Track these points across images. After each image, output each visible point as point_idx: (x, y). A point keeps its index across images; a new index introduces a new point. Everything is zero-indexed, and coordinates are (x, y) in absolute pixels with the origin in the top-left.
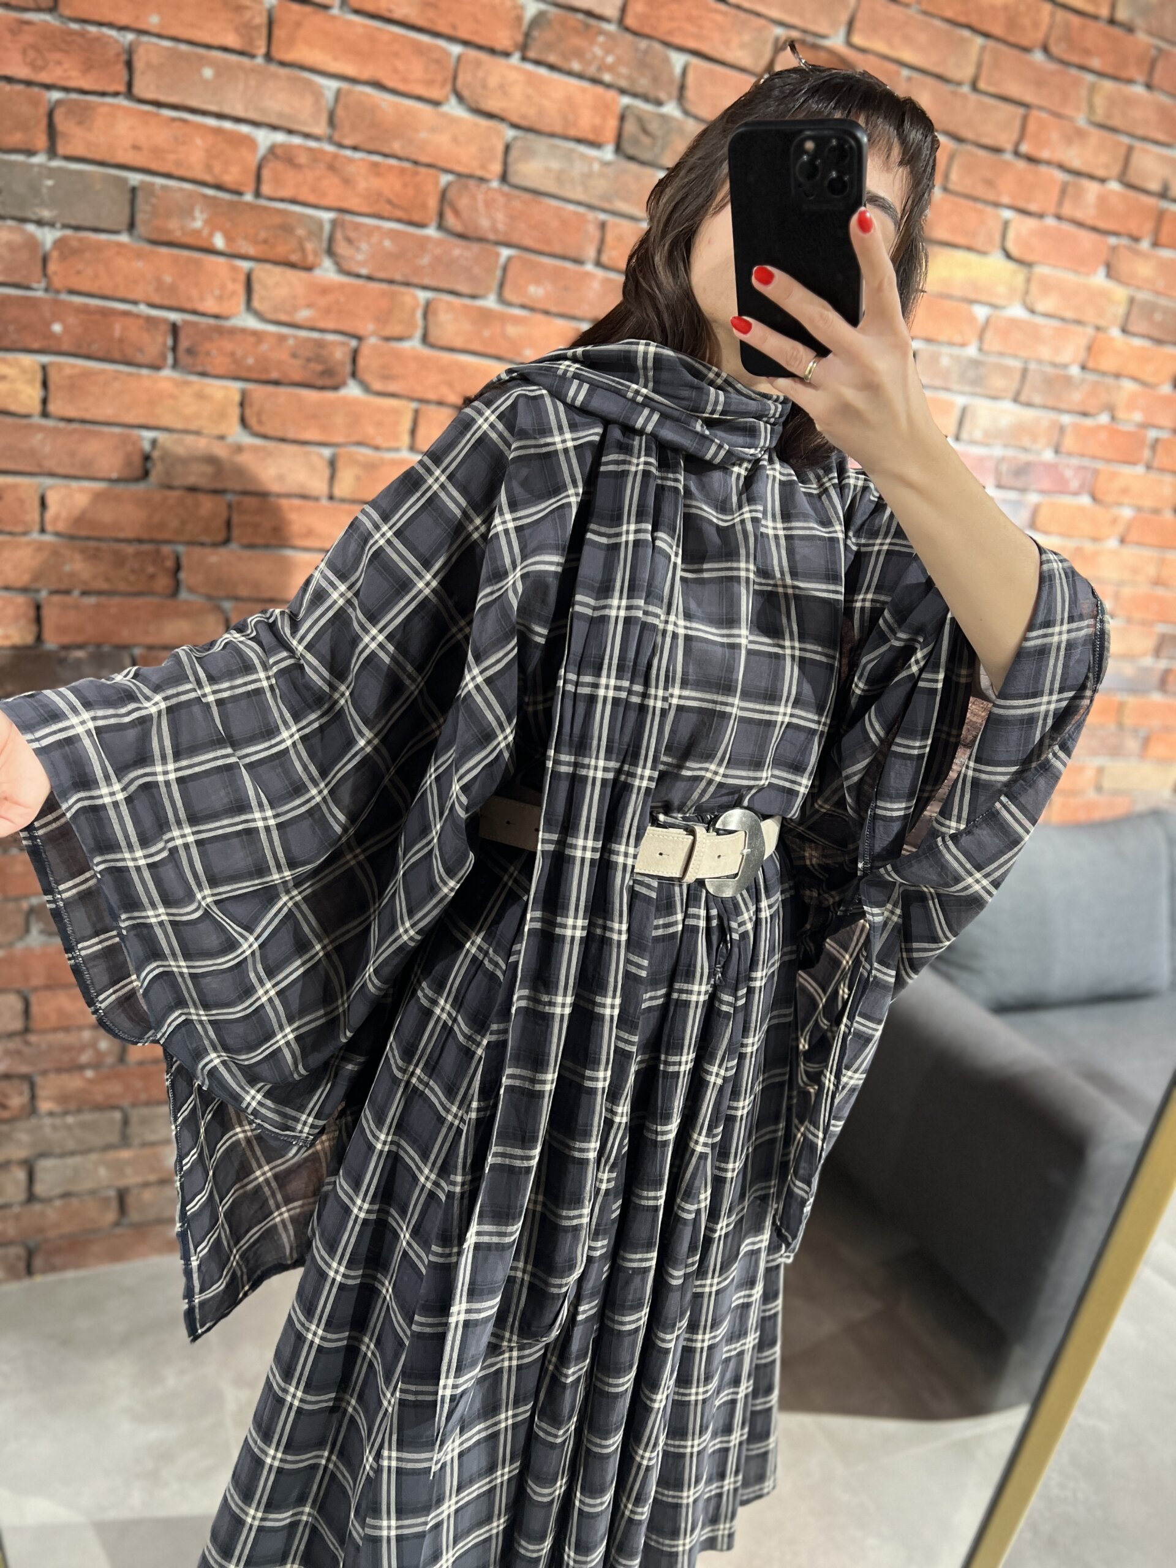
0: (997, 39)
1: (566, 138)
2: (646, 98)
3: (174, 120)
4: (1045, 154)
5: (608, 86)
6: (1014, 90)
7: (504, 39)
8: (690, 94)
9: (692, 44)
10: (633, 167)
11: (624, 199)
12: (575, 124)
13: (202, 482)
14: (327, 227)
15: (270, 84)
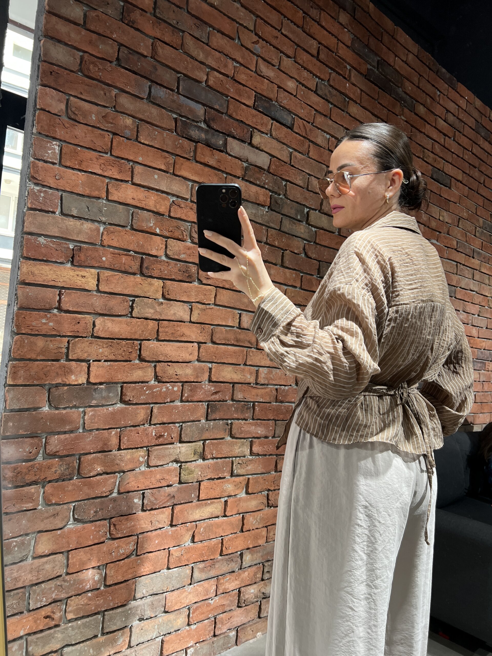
1: (256, 203)
2: (276, 193)
3: (145, 191)
5: (266, 189)
7: (239, 173)
8: (288, 193)
9: (287, 178)
10: (274, 213)
11: (273, 223)
12: (259, 199)
13: (149, 315)
14: (189, 227)
15: (174, 181)
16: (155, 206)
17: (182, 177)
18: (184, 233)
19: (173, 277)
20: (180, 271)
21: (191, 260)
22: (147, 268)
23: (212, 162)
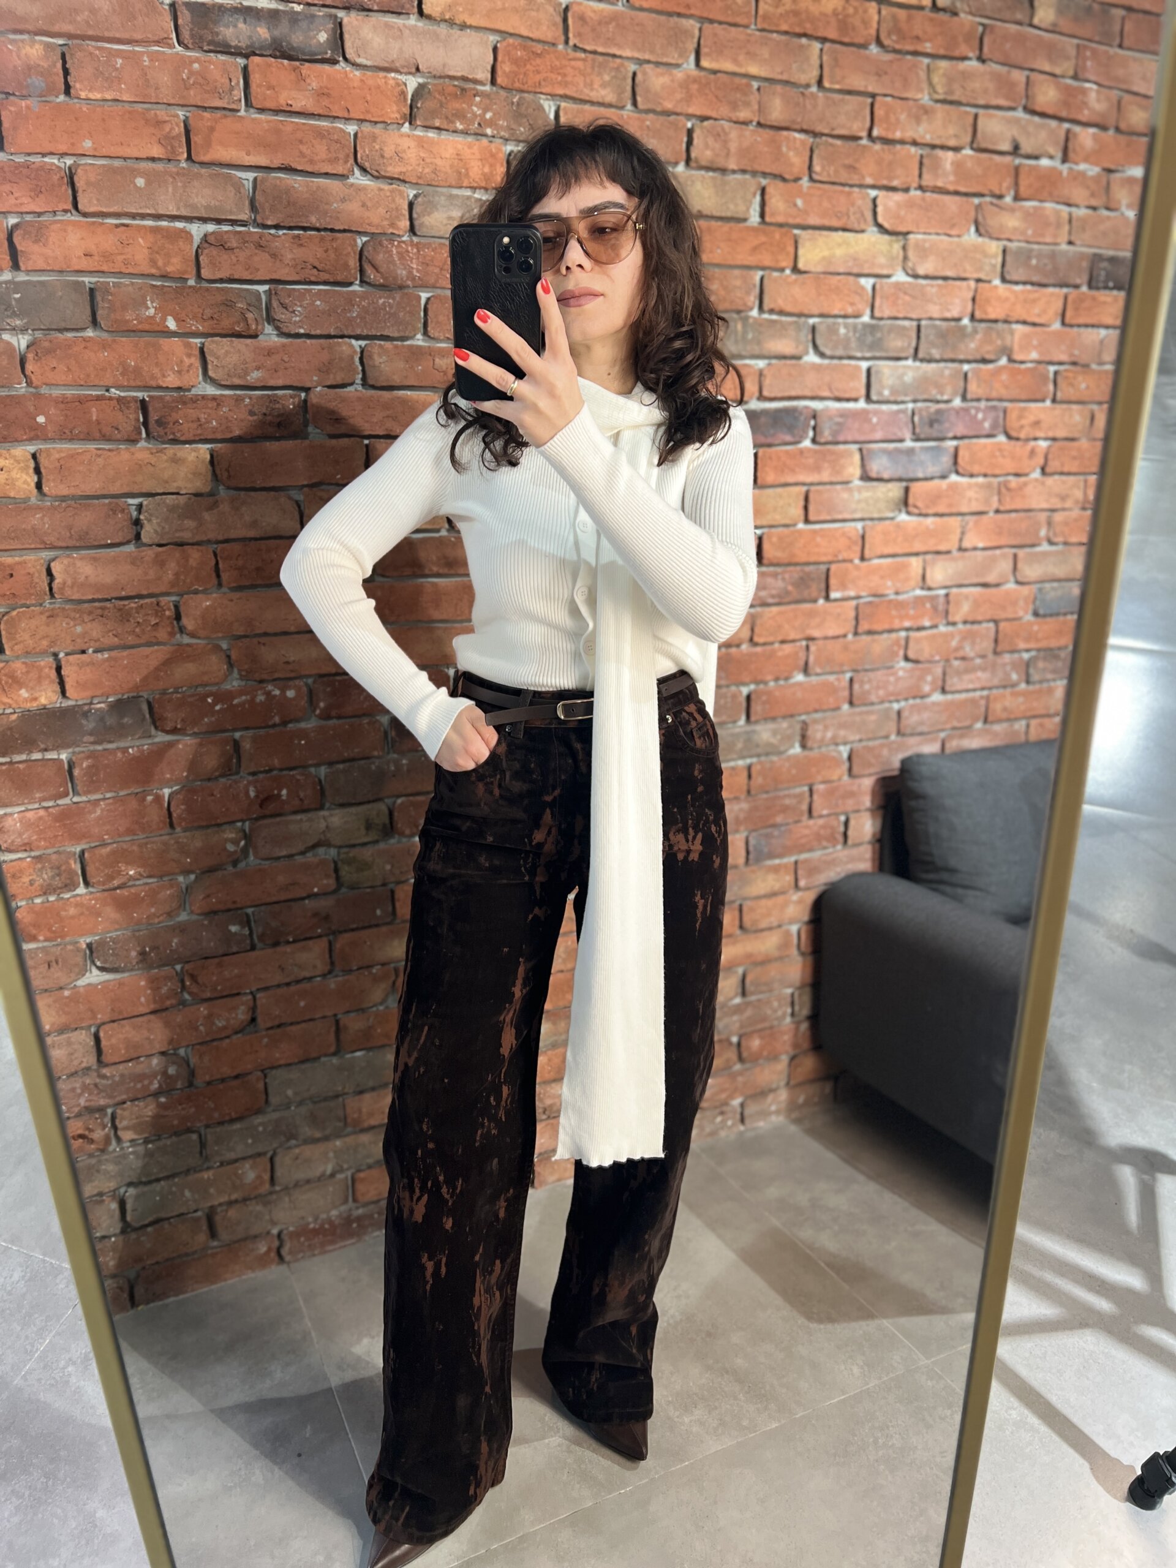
0: (833, 41)
3: (117, 226)
4: (898, 135)
5: (492, 137)
6: (857, 82)
7: (392, 112)
9: (561, 91)
12: (467, 175)
13: (187, 536)
14: (264, 297)
15: (196, 183)
16: (153, 262)
17: (221, 165)
18: (250, 316)
19: (237, 433)
20: (251, 413)
21: (280, 382)
22: (160, 423)
23: (301, 101)
